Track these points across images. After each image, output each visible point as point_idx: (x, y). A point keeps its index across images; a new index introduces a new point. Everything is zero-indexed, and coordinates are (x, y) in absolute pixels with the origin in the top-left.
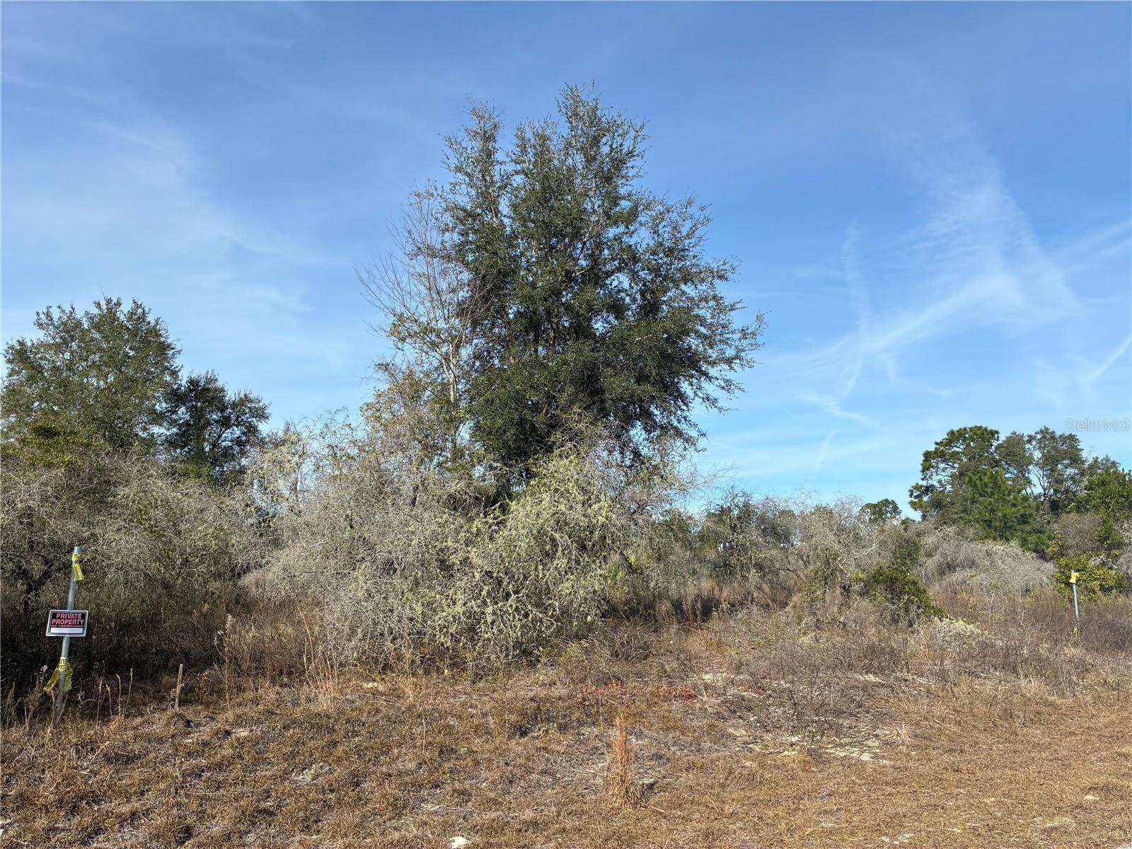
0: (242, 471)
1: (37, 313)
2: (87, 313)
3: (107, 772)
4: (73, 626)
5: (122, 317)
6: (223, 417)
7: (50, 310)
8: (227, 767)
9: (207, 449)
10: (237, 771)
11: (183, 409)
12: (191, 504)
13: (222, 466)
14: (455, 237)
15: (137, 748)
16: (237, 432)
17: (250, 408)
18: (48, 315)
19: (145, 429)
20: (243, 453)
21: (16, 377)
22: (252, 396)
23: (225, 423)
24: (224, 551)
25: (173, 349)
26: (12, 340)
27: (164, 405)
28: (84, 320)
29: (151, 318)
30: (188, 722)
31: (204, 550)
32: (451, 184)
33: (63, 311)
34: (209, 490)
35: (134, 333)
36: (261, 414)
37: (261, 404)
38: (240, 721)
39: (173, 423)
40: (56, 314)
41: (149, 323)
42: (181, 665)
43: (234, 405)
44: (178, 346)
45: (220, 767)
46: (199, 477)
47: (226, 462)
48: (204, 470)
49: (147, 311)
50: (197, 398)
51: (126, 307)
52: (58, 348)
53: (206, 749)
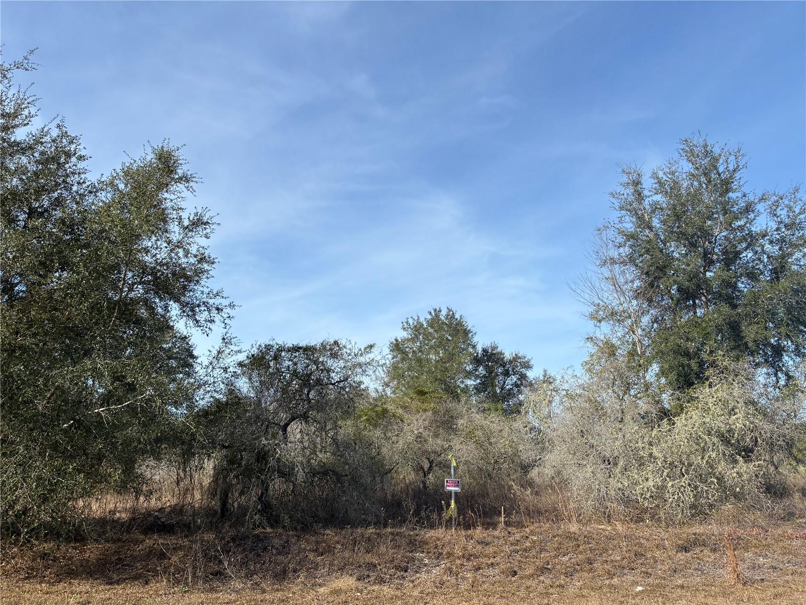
0: (521, 404)
1: (402, 323)
2: (426, 319)
3: (479, 547)
4: (455, 486)
5: (443, 318)
6: (505, 370)
7: (408, 320)
8: (529, 551)
9: (498, 391)
10: (534, 552)
11: (481, 368)
12: (495, 427)
13: (508, 401)
14: (626, 251)
15: (489, 539)
16: (514, 378)
17: (520, 362)
18: (407, 323)
19: (463, 382)
20: (520, 392)
21: (395, 359)
22: (520, 355)
23: (507, 374)
24: (516, 454)
25: (472, 332)
26: (392, 339)
27: (471, 367)
28: (424, 323)
29: (457, 316)
30: (509, 533)
31: (505, 454)
32: (619, 218)
33: (414, 319)
34: (503, 418)
35: (449, 326)
36: (527, 366)
37: (526, 359)
38: (532, 533)
39: (477, 377)
40: (411, 321)
41: (456, 319)
42: (503, 507)
43: (510, 362)
44: (474, 330)
45: (525, 550)
46: (497, 411)
47: (510, 399)
48: (499, 406)
49: (454, 312)
50: (488, 361)
51: (444, 312)
52: (413, 340)
53: (519, 543)
